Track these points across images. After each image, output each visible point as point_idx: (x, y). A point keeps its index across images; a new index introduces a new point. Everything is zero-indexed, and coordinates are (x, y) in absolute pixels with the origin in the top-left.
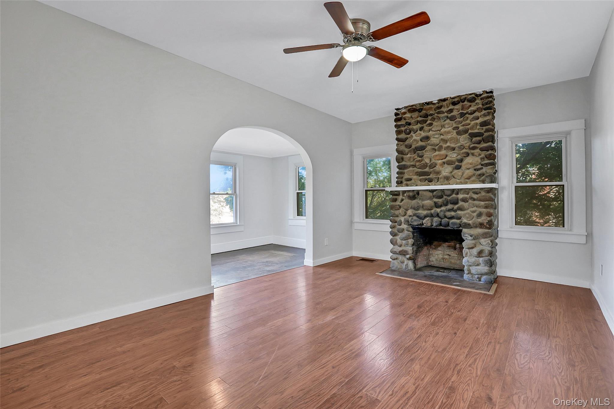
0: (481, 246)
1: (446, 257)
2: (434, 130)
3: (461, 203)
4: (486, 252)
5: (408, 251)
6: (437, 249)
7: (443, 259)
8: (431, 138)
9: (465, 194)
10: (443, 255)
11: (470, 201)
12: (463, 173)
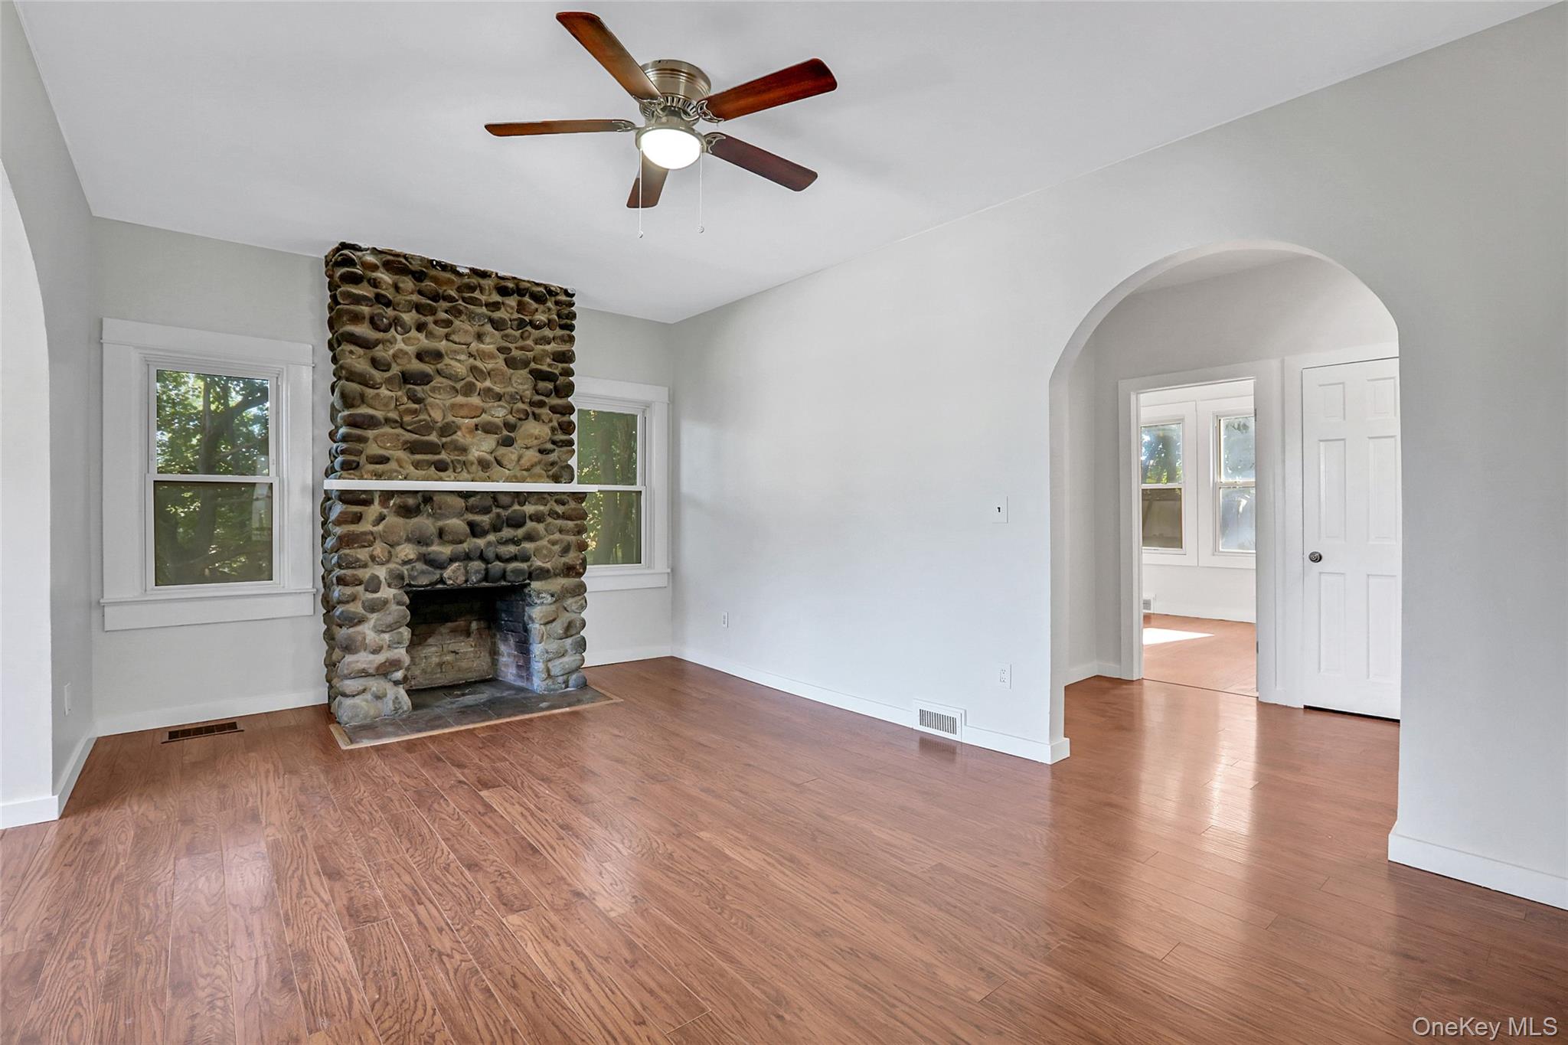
0: (567, 614)
1: (449, 658)
2: (457, 340)
3: (530, 524)
4: (578, 625)
5: (402, 660)
6: (426, 644)
7: (440, 665)
8: (446, 357)
9: (542, 504)
10: (440, 656)
11: (549, 520)
12: (520, 458)
